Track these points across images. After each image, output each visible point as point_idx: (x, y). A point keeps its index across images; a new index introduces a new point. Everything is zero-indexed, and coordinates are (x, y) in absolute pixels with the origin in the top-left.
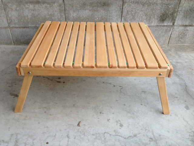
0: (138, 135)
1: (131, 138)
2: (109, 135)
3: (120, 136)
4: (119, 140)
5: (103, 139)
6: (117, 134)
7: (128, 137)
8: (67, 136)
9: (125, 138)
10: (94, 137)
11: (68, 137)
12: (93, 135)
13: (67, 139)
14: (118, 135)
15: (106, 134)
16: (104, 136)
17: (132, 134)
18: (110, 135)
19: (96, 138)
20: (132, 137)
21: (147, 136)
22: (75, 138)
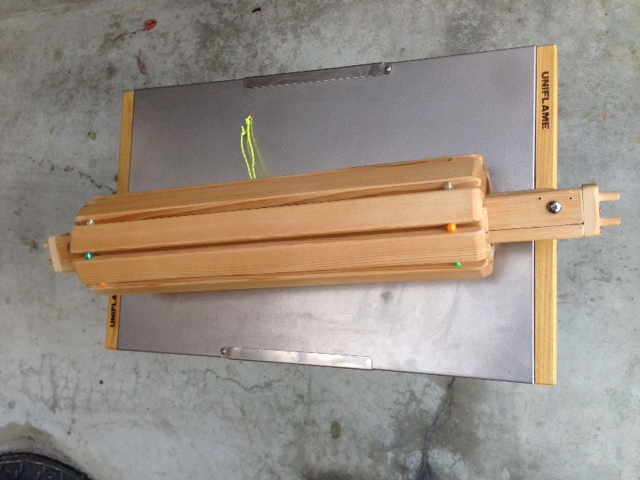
0: (275, 385)
1: (259, 389)
2: (214, 377)
3: (236, 382)
4: (233, 393)
5: (201, 385)
6: (230, 377)
7: (253, 388)
8: (135, 369)
9: (246, 389)
10: (185, 378)
11: (137, 373)
12: (183, 372)
13: (133, 377)
14: (232, 380)
15: (209, 373)
16: (205, 379)
17: (262, 381)
18: (217, 377)
19: (187, 383)
20: (262, 388)
21: (294, 389)
22: (148, 377)
